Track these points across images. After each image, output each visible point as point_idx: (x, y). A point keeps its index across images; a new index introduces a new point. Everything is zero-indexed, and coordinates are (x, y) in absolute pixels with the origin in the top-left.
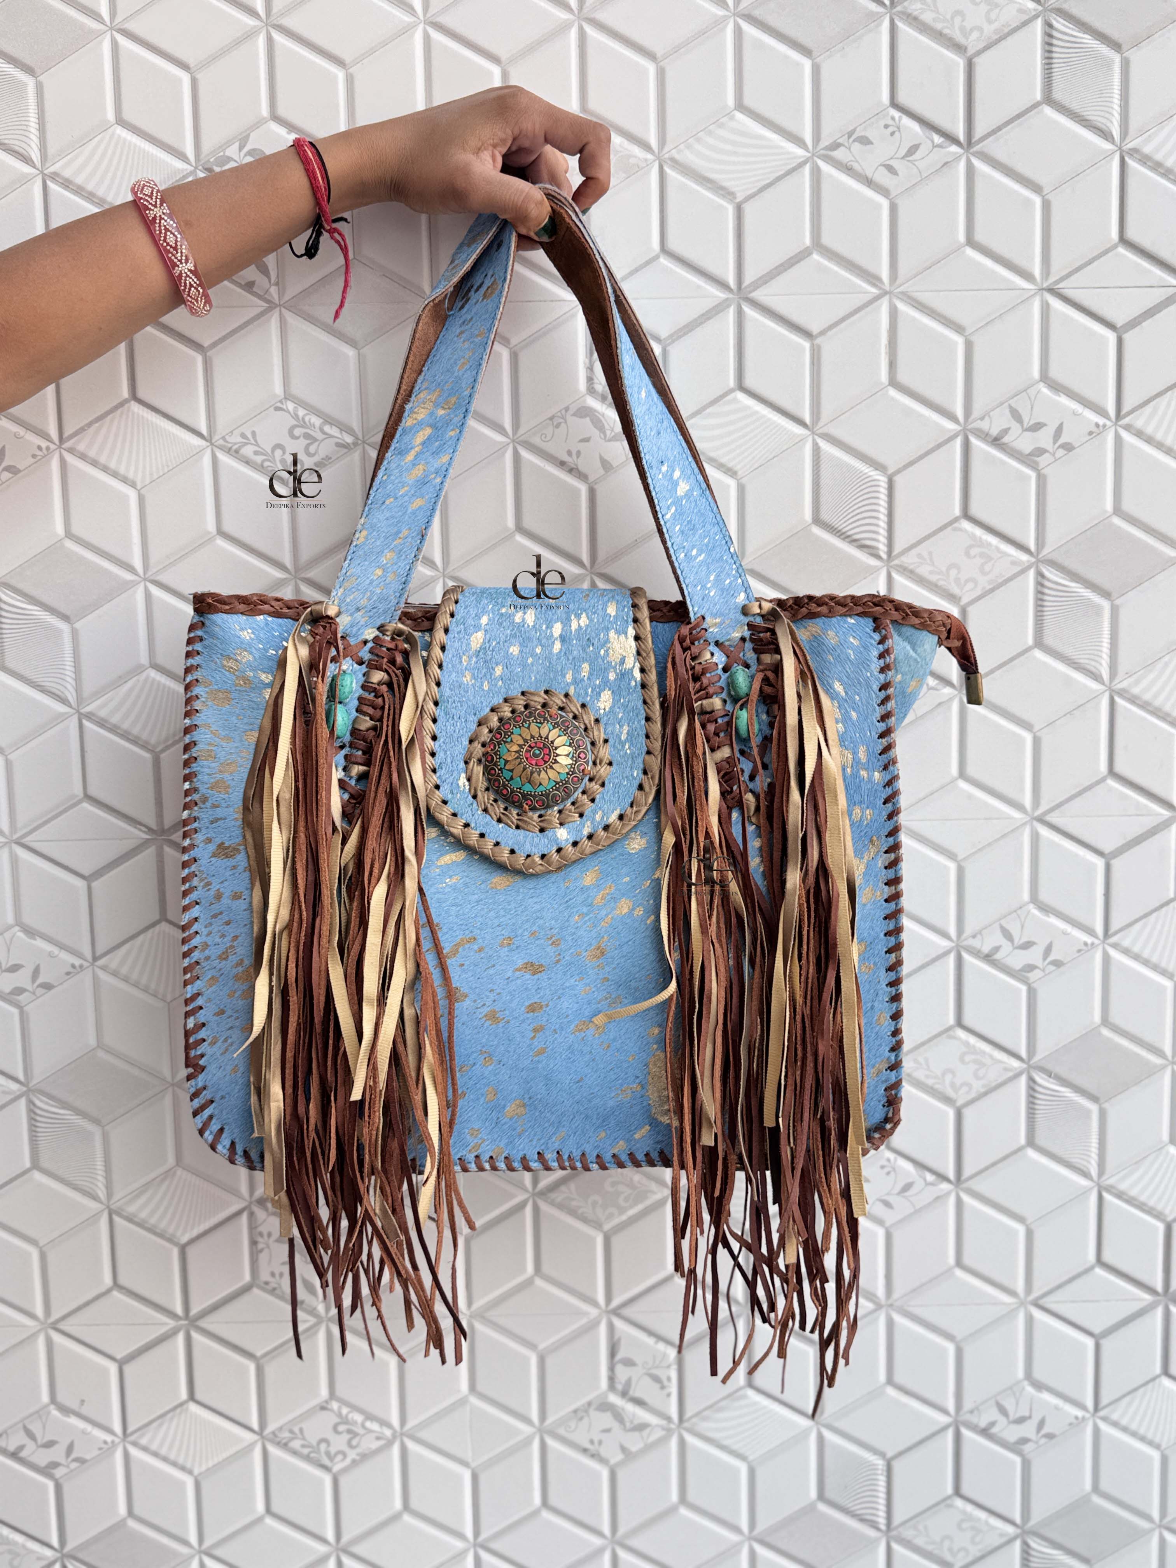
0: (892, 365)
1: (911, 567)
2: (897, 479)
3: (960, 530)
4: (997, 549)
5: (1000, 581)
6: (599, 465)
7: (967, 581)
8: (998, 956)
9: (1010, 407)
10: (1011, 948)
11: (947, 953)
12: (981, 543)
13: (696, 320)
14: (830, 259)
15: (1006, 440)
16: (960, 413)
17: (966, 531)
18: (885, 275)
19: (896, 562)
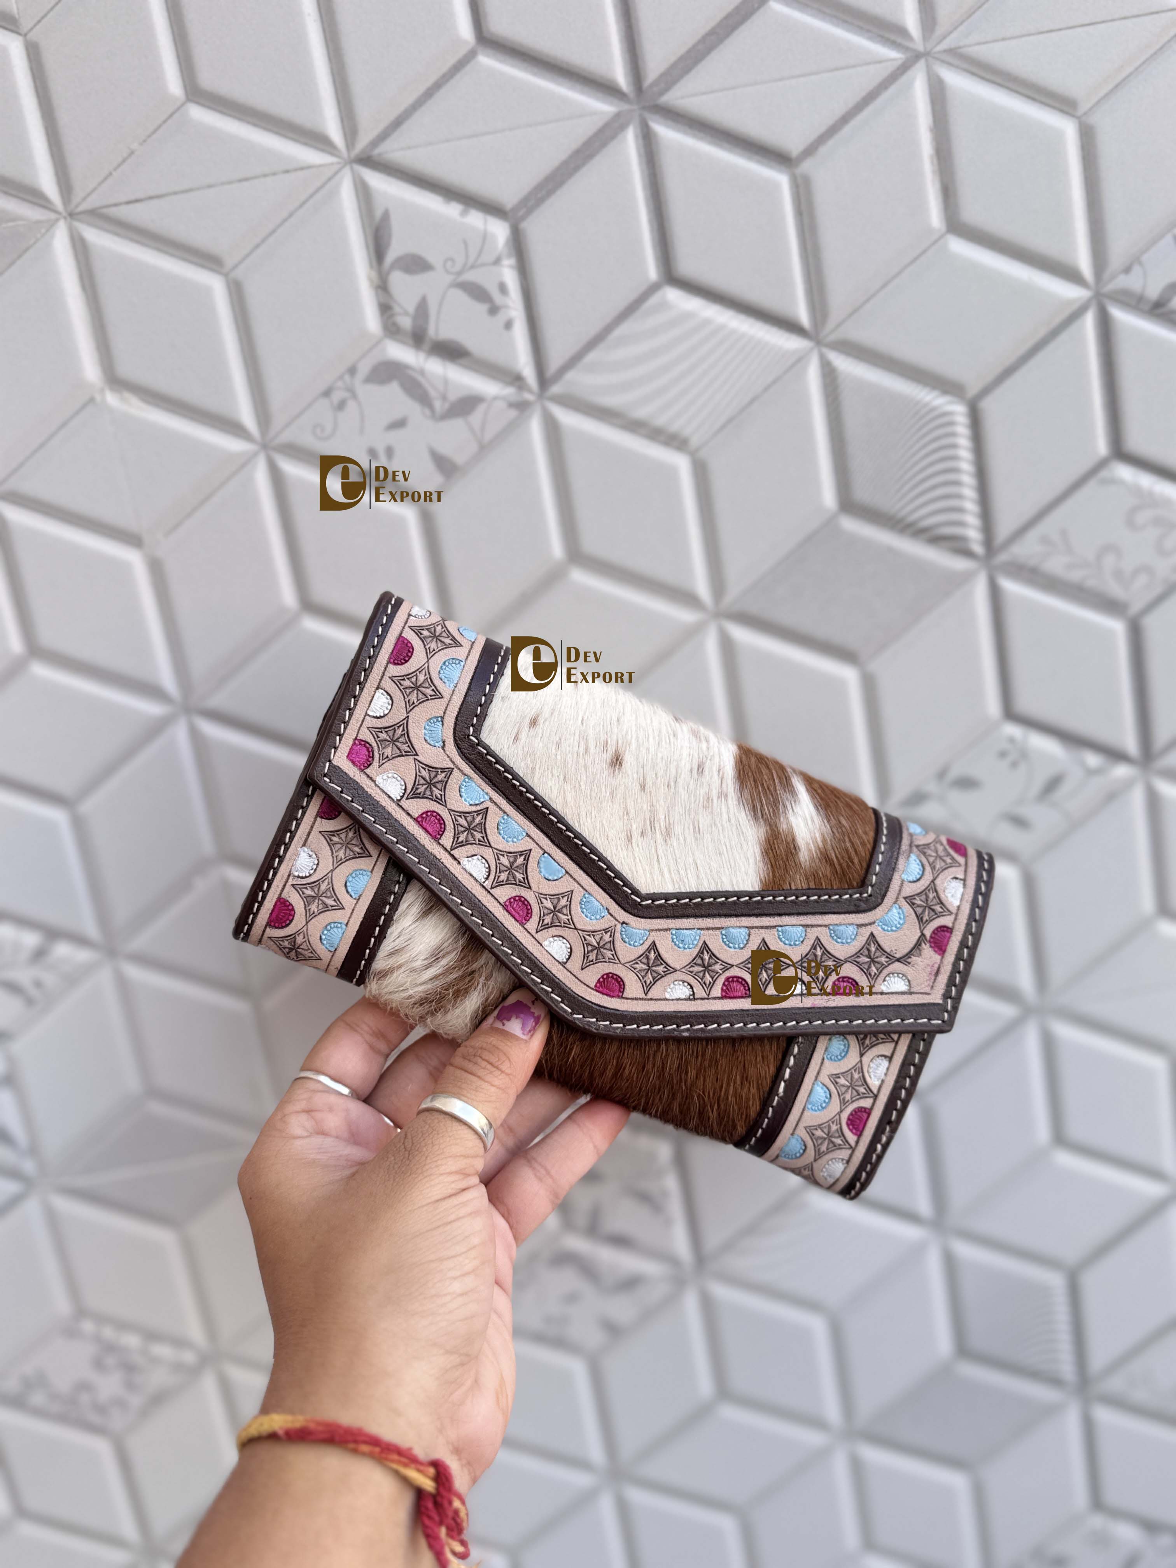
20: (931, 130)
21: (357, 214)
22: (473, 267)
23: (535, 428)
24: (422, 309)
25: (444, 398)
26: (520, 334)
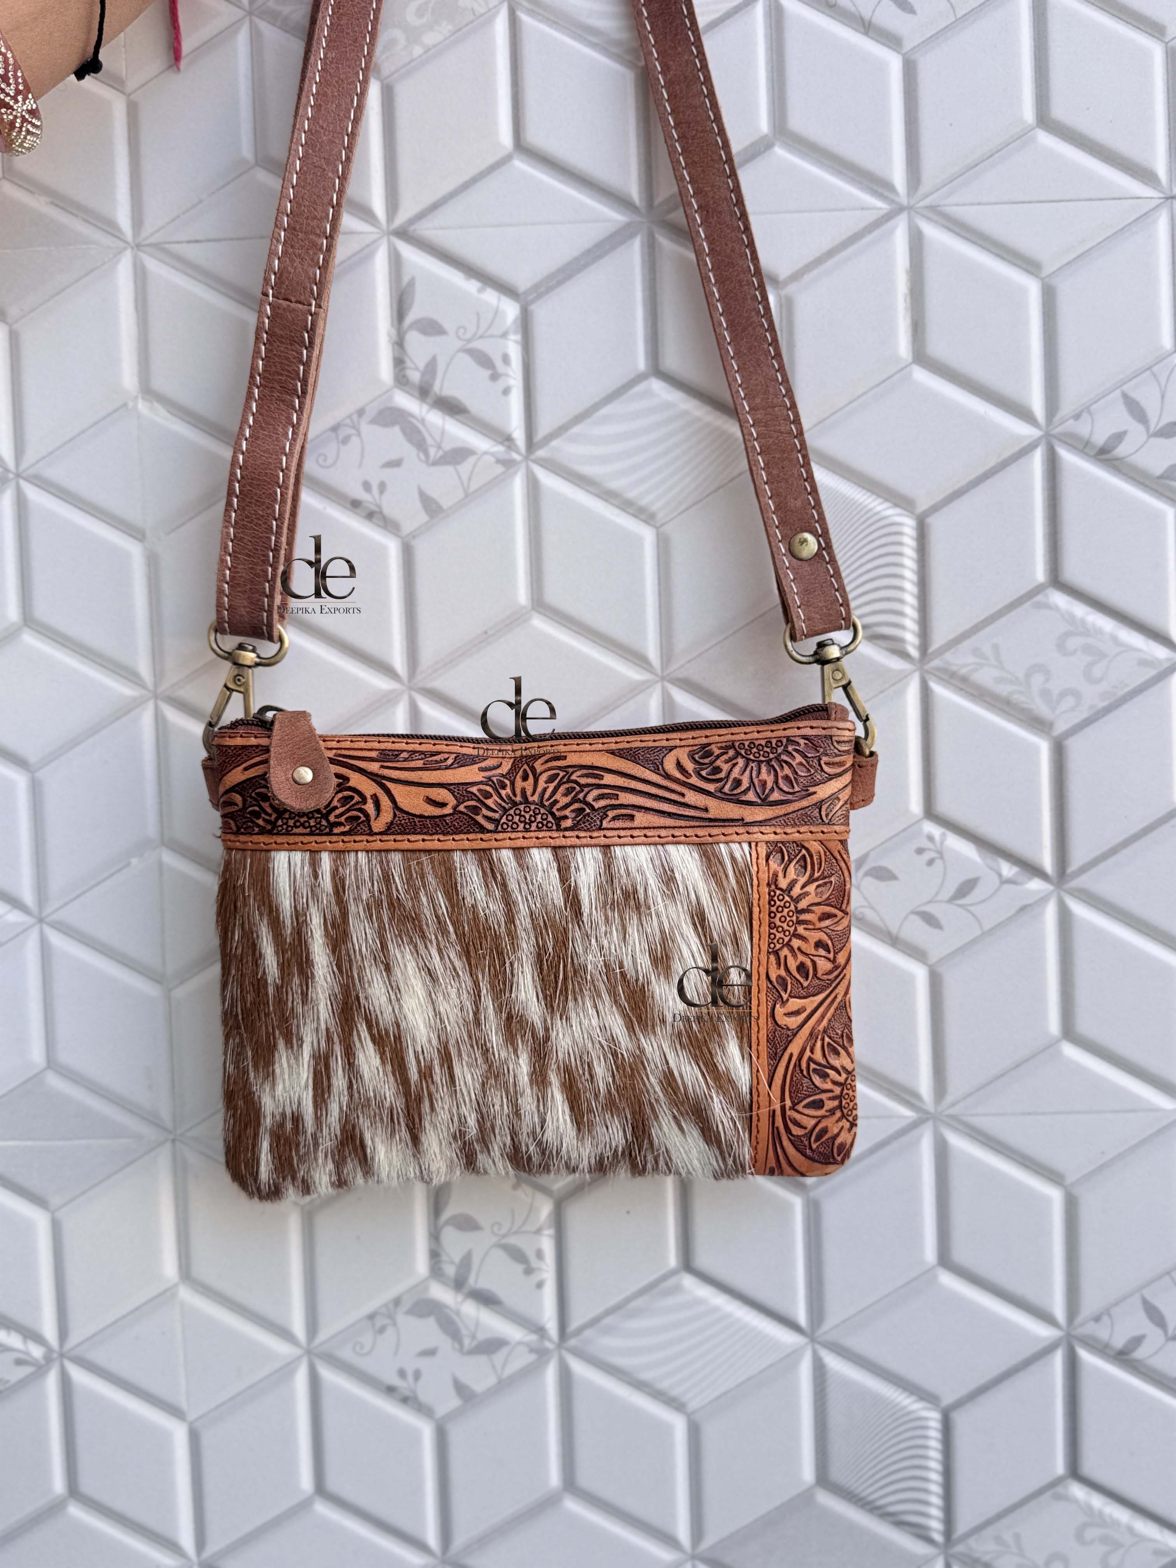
0: (918, 328)
1: (963, 671)
2: (933, 521)
3: (1047, 606)
4: (1115, 639)
5: (1121, 693)
6: (418, 505)
7: (1063, 694)
8: (1139, 1354)
9: (1125, 396)
10: (1162, 1339)
11: (1048, 1350)
12: (1084, 630)
13: (576, 259)
14: (803, 155)
15: (1121, 450)
16: (1038, 408)
17: (1056, 608)
18: (898, 177)
19: (936, 663)
20: (907, 272)
21: (387, 278)
22: (481, 337)
23: (518, 486)
24: (431, 367)
25: (439, 447)
26: (516, 400)
